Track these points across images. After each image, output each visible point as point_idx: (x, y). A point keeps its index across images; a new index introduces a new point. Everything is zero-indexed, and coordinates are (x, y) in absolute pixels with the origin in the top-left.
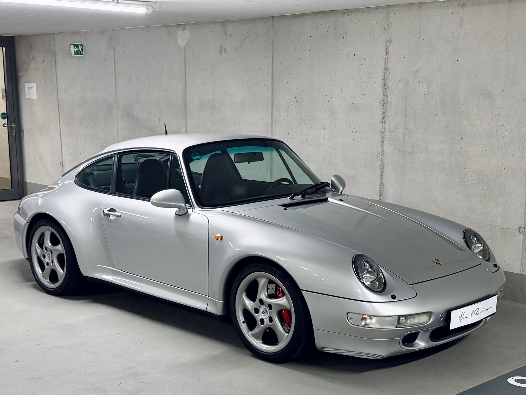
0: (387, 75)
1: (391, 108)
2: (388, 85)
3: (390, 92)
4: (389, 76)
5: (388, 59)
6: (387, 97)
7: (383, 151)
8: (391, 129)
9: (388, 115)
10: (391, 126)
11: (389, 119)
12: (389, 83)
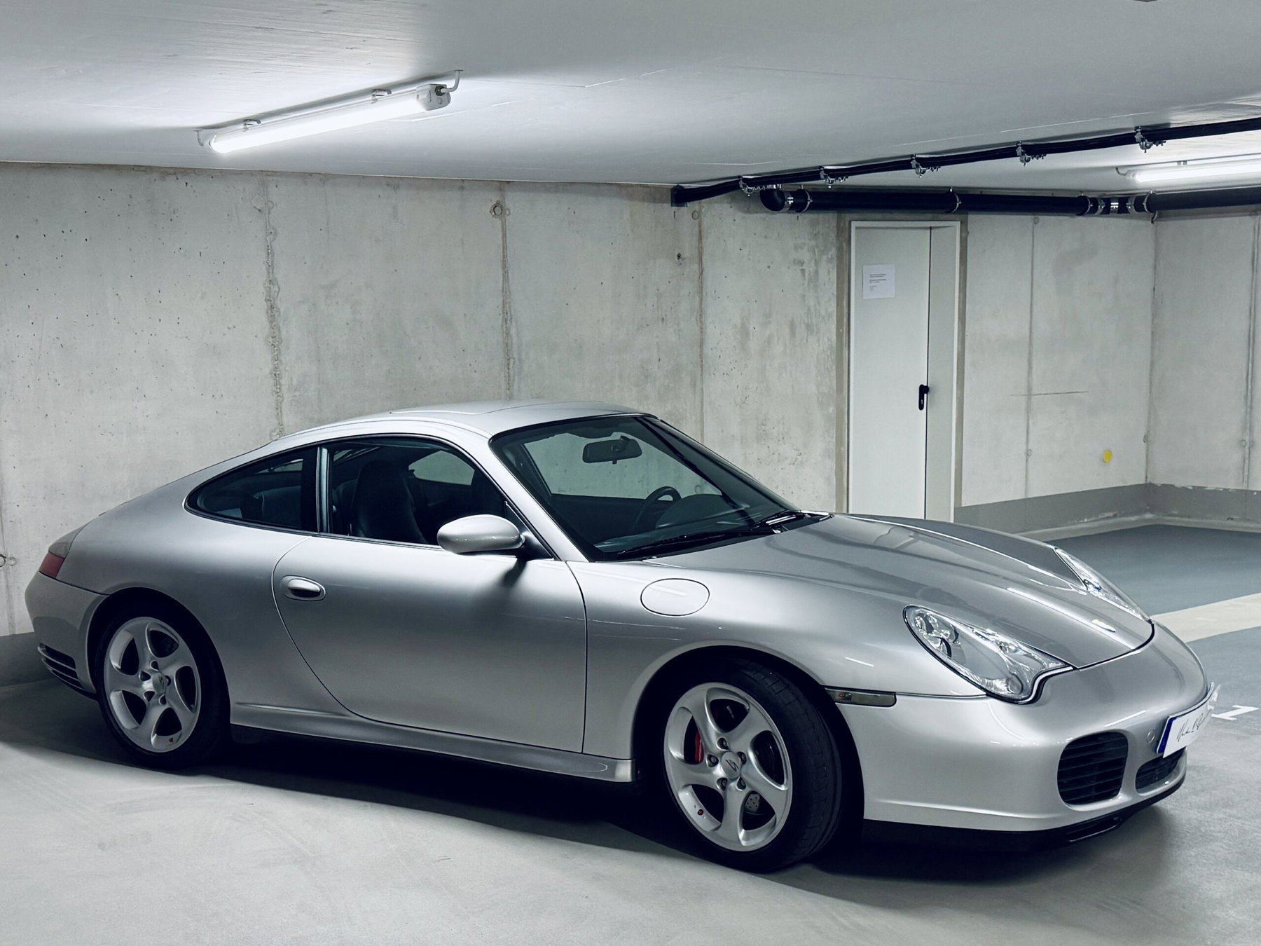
0: (275, 292)
1: (288, 348)
2: (279, 310)
3: (284, 321)
4: (278, 294)
5: (272, 264)
6: (279, 330)
7: (282, 425)
8: (292, 385)
9: (284, 362)
10: (292, 379)
11: (287, 368)
12: (279, 306)
